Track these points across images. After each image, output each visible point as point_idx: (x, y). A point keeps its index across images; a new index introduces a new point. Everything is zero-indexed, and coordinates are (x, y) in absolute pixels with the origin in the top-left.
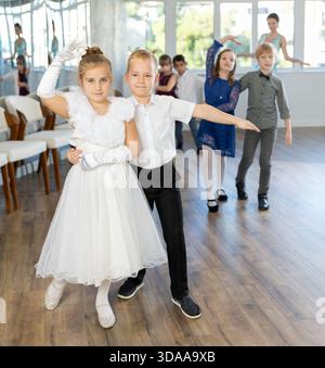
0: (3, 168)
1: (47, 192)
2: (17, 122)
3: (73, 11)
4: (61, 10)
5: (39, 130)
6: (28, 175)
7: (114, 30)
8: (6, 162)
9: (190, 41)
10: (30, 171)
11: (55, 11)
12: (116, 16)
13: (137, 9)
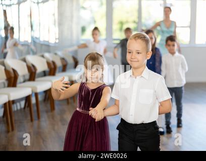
1: (32, 120)
2: (13, 75)
4: (38, 3)
5: (24, 81)
8: (8, 101)
10: (19, 108)
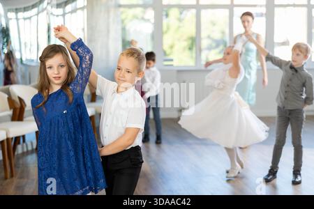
0: (2, 142)
2: (18, 105)
3: (74, 14)
4: (64, 15)
6: (28, 151)
7: (108, 31)
8: (5, 138)
9: (190, 42)
11: (58, 16)
12: (111, 20)
13: (144, 13)
